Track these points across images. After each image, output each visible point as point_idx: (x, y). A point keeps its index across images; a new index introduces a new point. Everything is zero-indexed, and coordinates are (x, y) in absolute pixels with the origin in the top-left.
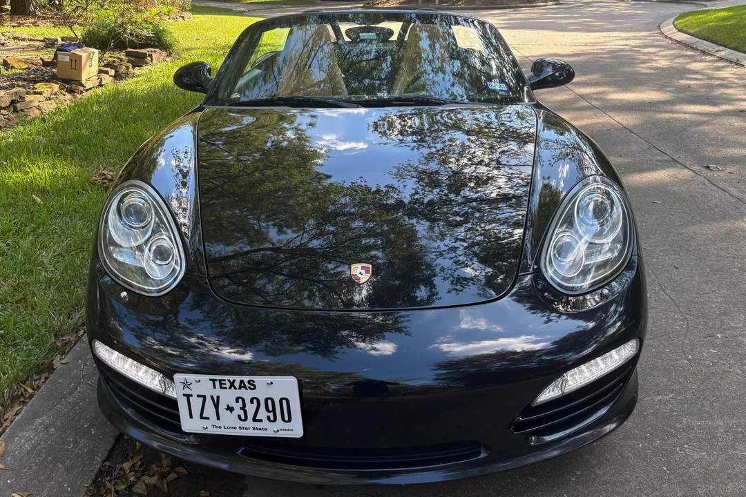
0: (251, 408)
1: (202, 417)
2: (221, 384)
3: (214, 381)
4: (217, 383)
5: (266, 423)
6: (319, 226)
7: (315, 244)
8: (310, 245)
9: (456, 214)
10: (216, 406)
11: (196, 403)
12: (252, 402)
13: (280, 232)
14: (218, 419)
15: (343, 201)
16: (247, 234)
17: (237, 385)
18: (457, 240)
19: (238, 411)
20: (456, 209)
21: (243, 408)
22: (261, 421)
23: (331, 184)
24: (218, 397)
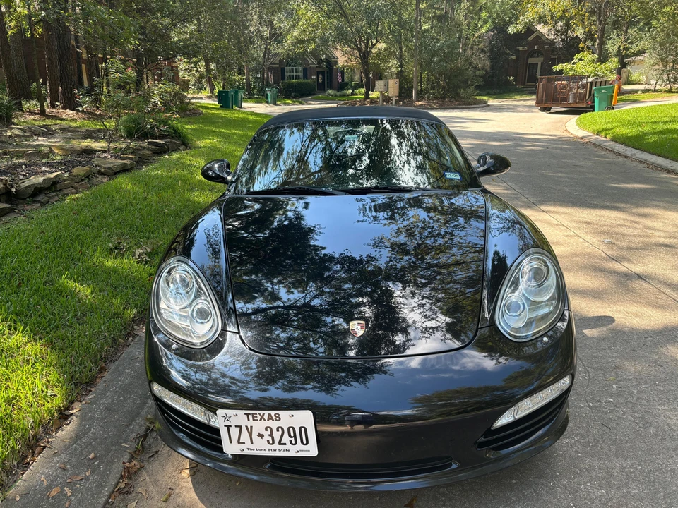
0: (277, 435)
1: (239, 442)
2: (253, 417)
3: (248, 415)
4: (250, 416)
5: (289, 446)
6: (318, 288)
7: (316, 302)
8: (312, 304)
9: (422, 277)
10: (250, 434)
11: (234, 432)
12: (278, 430)
13: (289, 292)
14: (252, 443)
15: (335, 268)
16: (262, 295)
17: (266, 417)
18: (423, 298)
19: (267, 437)
20: (422, 273)
21: (271, 435)
22: (285, 444)
23: (325, 255)
24: (251, 427)
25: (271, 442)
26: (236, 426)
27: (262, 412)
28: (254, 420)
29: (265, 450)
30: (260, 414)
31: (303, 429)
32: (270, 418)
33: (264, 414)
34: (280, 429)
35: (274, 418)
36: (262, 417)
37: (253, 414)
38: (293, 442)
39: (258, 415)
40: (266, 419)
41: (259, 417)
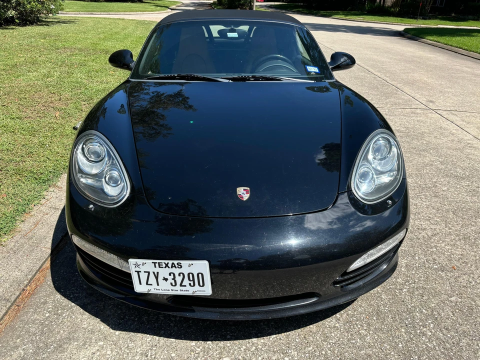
25: (174, 284)
26: (145, 272)
27: (166, 262)
28: (160, 267)
29: (169, 290)
30: (165, 263)
31: (200, 275)
32: (173, 266)
33: (168, 263)
34: (181, 275)
35: (177, 266)
36: (167, 265)
37: (159, 263)
38: (192, 285)
39: (164, 264)
40: (170, 267)
41: (164, 265)
